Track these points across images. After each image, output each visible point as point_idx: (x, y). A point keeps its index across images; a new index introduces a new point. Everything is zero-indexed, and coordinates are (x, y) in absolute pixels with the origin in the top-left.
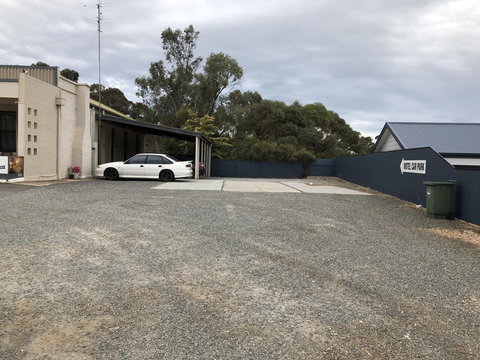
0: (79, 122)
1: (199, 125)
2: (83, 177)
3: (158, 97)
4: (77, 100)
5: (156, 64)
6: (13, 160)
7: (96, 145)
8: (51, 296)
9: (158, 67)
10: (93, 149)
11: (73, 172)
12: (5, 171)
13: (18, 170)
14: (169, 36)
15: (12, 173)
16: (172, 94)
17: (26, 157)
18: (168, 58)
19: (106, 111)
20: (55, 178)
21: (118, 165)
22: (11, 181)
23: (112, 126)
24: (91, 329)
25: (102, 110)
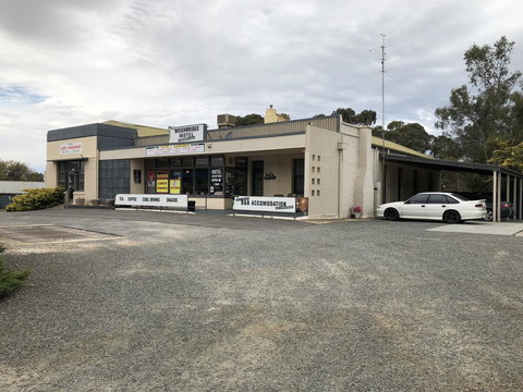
0: (361, 164)
1: (510, 156)
2: (364, 217)
3: (462, 128)
4: (359, 142)
5: (458, 91)
6: (299, 201)
7: (379, 185)
8: (273, 303)
9: (461, 94)
10: (375, 189)
11: (355, 212)
12: (293, 210)
13: (303, 209)
14: (475, 55)
15: (299, 212)
16: (479, 122)
17: (311, 198)
18: (473, 80)
19: (392, 151)
20: (337, 217)
21: (398, 205)
22: (297, 219)
23: (398, 165)
24: (286, 329)
25: (386, 149)
